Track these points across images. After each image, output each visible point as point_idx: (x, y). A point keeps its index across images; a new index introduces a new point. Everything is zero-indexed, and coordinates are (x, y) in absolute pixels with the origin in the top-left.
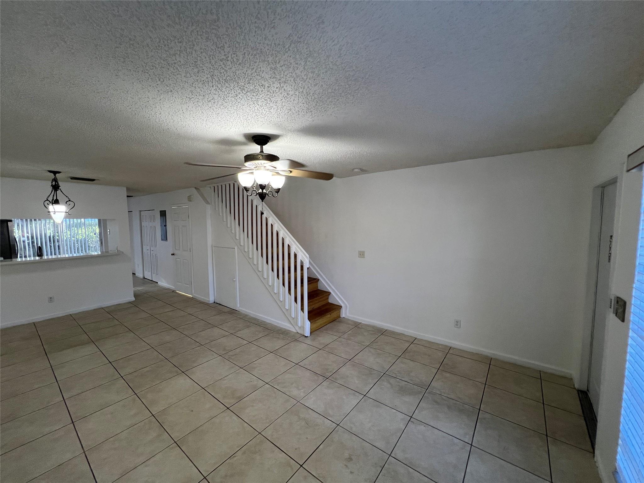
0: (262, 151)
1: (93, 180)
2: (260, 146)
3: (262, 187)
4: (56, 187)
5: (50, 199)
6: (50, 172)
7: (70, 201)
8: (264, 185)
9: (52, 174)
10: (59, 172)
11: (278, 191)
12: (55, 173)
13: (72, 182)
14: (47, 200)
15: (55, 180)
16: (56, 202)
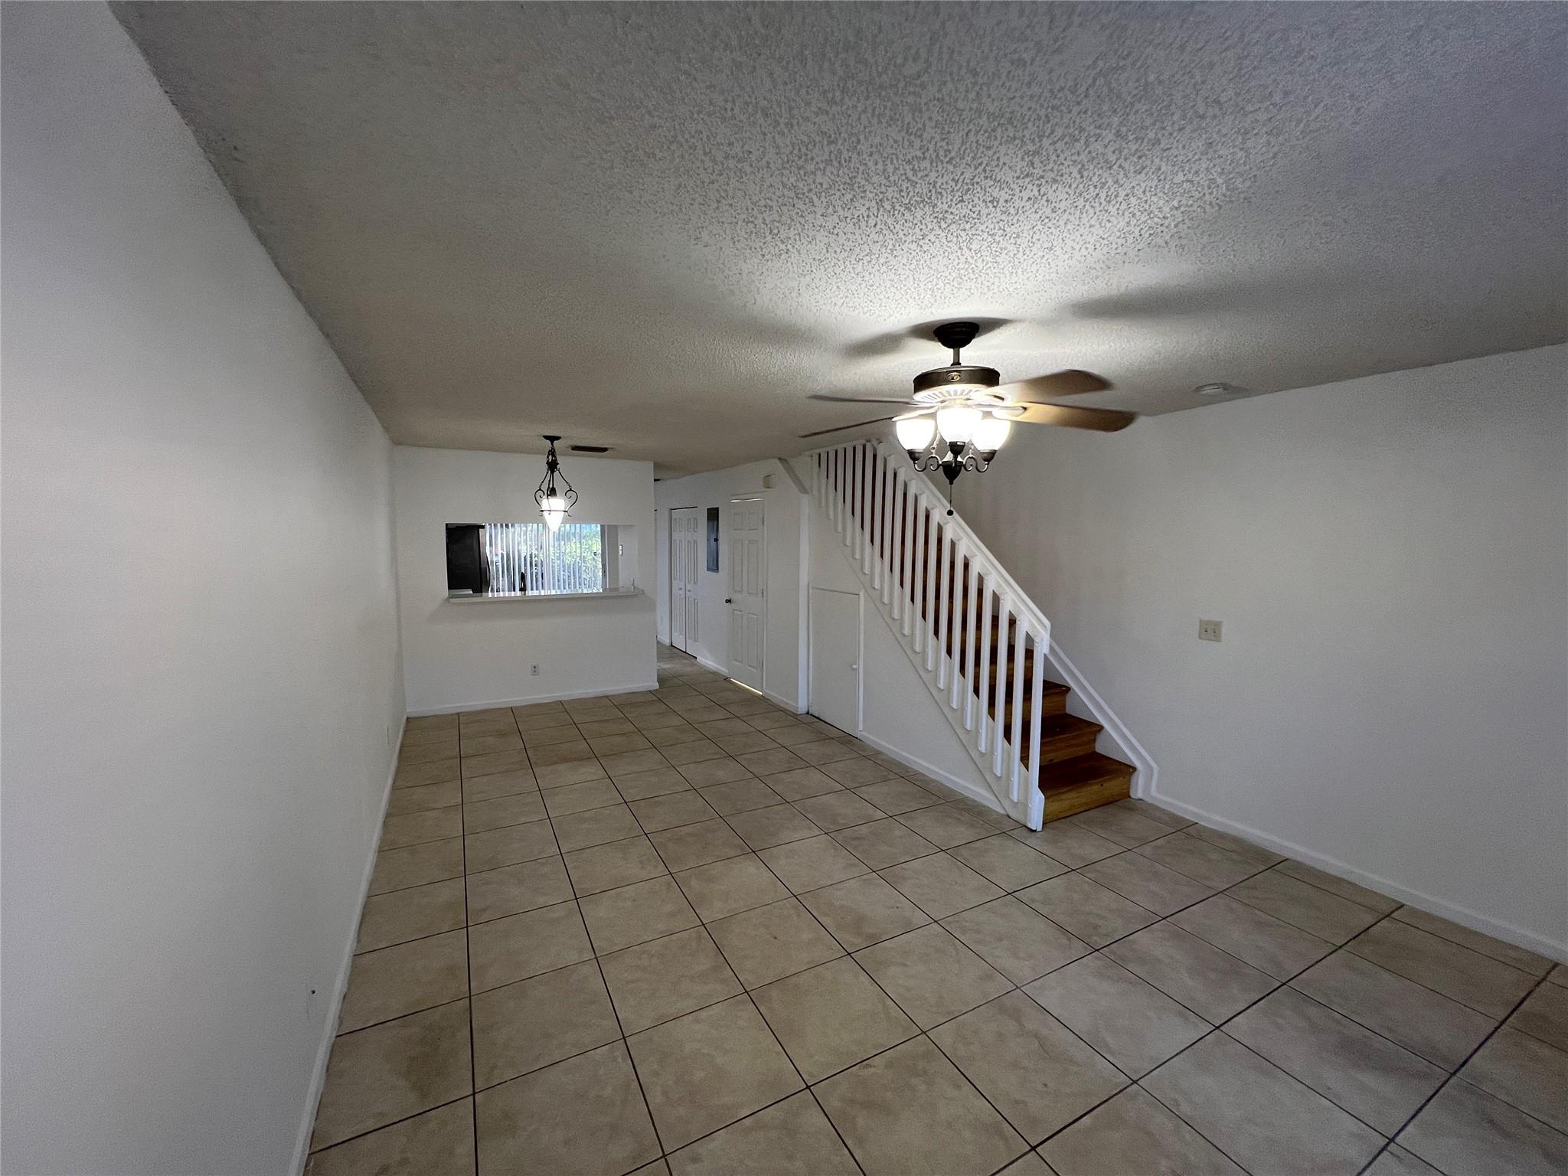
0: (957, 363)
1: (604, 450)
2: (952, 350)
3: (956, 448)
4: (552, 466)
5: (545, 488)
6: (546, 437)
7: (571, 490)
8: (961, 444)
9: (549, 442)
10: (558, 438)
11: (990, 456)
12: (552, 439)
13: (574, 455)
14: (540, 489)
15: (552, 452)
16: (552, 492)
